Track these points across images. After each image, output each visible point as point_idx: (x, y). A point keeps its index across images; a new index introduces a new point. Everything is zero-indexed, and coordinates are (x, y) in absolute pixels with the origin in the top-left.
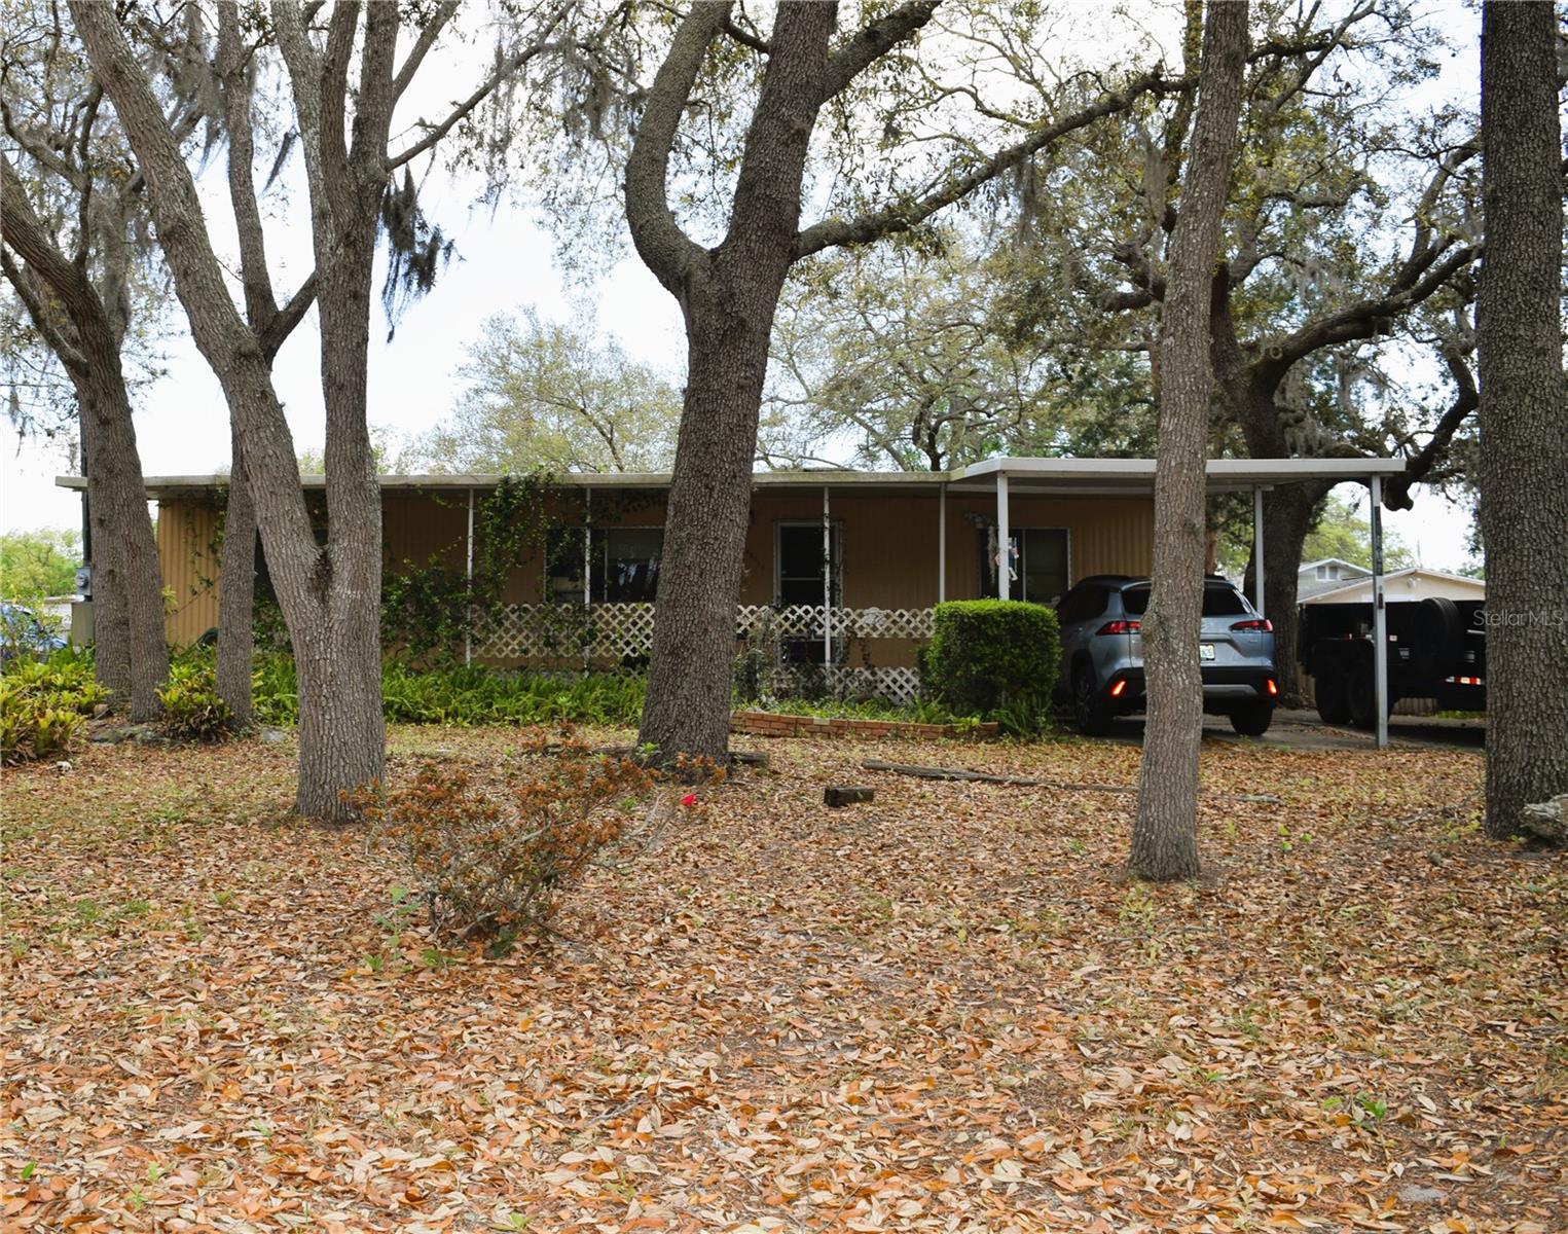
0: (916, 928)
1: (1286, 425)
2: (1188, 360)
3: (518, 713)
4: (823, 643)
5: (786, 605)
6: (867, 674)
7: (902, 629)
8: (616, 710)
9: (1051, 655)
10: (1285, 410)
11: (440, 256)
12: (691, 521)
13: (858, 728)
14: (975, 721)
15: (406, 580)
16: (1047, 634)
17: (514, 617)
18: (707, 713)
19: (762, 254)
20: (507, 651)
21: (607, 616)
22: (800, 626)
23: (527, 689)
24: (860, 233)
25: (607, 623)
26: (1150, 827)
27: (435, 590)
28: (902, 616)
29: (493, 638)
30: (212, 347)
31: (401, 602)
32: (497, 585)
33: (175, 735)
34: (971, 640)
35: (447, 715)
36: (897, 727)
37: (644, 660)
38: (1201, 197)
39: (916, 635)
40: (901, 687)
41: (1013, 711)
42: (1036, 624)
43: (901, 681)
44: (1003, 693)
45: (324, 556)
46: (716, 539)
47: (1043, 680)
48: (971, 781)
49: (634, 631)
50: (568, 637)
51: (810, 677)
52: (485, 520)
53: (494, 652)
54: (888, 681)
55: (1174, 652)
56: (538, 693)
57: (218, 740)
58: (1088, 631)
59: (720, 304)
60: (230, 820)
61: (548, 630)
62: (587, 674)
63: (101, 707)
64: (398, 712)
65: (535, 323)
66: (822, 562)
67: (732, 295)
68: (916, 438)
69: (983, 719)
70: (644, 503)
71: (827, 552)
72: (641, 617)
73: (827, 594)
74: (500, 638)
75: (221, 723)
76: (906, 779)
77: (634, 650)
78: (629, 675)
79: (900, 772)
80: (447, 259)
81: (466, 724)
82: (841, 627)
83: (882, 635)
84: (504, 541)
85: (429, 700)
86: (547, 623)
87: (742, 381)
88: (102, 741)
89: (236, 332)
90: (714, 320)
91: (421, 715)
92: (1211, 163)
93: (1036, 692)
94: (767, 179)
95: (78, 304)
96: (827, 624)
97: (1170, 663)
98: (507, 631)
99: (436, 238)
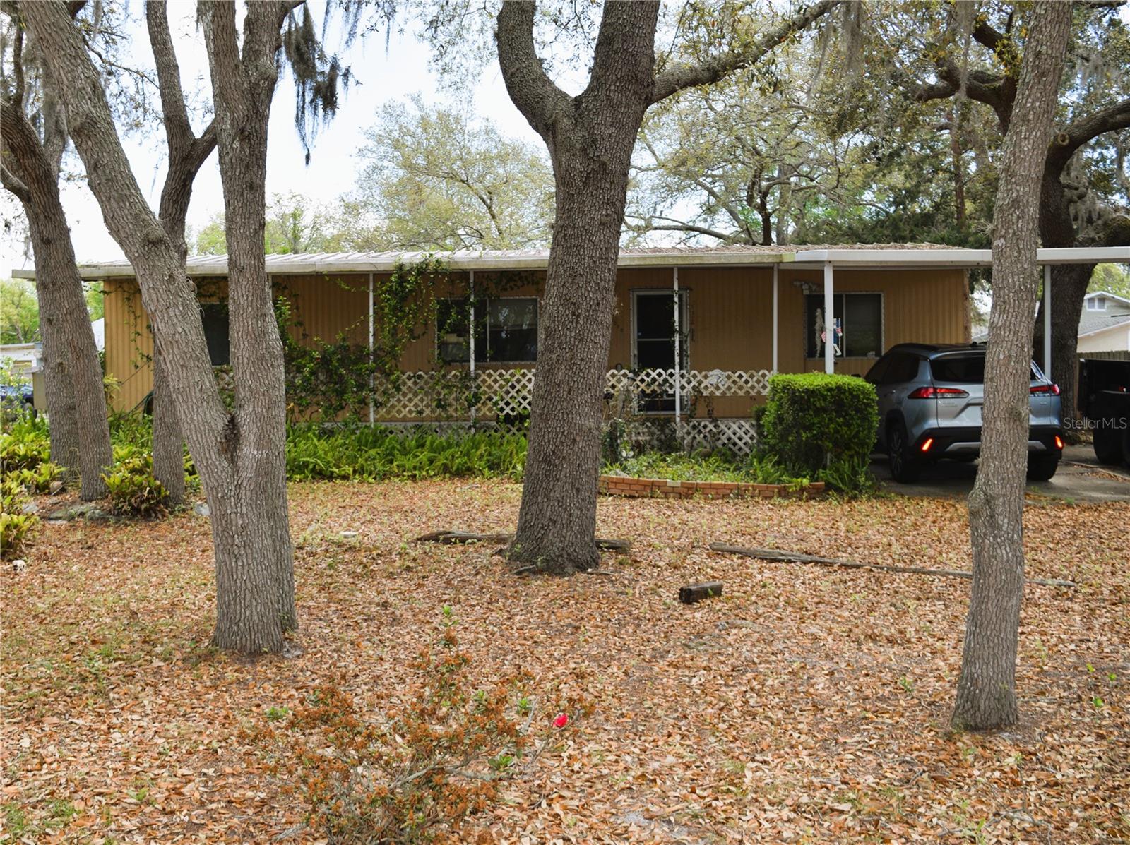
0: (767, 807)
1: (1071, 201)
2: (1018, 261)
3: (415, 468)
4: (674, 401)
5: (641, 369)
6: (711, 426)
7: (741, 388)
8: (498, 465)
9: (870, 422)
10: (1069, 187)
11: (339, 82)
12: (561, 344)
13: (705, 490)
14: (806, 482)
15: (317, 355)
16: (868, 405)
17: (410, 383)
18: (576, 512)
19: (621, 103)
20: (405, 412)
21: (489, 381)
22: (654, 387)
23: (423, 446)
24: (706, 74)
25: (490, 387)
26: (974, 682)
27: (342, 362)
28: (740, 377)
29: (393, 401)
30: (123, 235)
31: (313, 373)
32: (395, 357)
33: (119, 514)
34: (801, 410)
35: (355, 472)
36: (738, 487)
37: (522, 418)
38: (1033, 108)
39: (753, 393)
40: (740, 439)
41: (837, 470)
42: (857, 397)
43: (740, 432)
44: (829, 455)
45: (232, 421)
46: (582, 360)
47: (863, 444)
48: (805, 563)
49: (513, 393)
50: (457, 399)
51: (662, 431)
52: (383, 301)
53: (394, 413)
54: (730, 433)
55: (999, 528)
56: (432, 450)
57: (156, 517)
58: (901, 394)
59: (584, 149)
60: (157, 656)
61: (439, 393)
62: (473, 431)
63: (56, 484)
64: (313, 470)
65: (421, 108)
66: (671, 332)
67: (594, 141)
68: (750, 199)
69: (813, 479)
70: (519, 283)
71: (677, 323)
72: (518, 381)
73: (677, 359)
74: (399, 401)
75: (159, 502)
76: (749, 561)
77: (513, 410)
78: (509, 431)
79: (744, 554)
80: (346, 84)
81: (371, 480)
82: (689, 387)
83: (724, 393)
84: (400, 319)
85: (339, 459)
86: (438, 388)
87: (604, 219)
88: (57, 519)
89: (144, 220)
90: (578, 165)
91: (332, 473)
92: (1043, 75)
93: (857, 453)
94: (624, 35)
95: (18, 140)
96: (677, 385)
97: (995, 537)
98: (404, 395)
99: (334, 67)
